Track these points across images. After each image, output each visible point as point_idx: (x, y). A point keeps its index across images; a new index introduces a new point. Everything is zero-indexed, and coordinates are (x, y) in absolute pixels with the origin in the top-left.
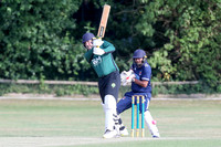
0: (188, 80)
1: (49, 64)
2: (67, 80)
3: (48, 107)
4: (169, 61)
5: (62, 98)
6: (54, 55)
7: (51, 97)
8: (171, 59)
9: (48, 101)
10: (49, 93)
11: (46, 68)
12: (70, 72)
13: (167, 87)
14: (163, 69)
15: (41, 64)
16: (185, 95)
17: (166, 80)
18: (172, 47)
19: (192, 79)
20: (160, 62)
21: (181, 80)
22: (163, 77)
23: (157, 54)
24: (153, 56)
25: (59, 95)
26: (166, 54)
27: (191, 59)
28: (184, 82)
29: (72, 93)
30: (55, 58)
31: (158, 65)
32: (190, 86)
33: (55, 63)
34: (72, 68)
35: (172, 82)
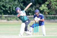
0: (54, 15)
1: (5, 9)
2: (11, 15)
3: (4, 25)
4: (47, 8)
5: (9, 21)
6: (6, 6)
7: (5, 21)
8: (48, 7)
9: (5, 22)
10: (5, 19)
11: (4, 11)
12: (12, 12)
13: (47, 17)
14: (45, 11)
15: (2, 9)
16: (53, 20)
17: (46, 15)
18: (48, 3)
19: (55, 14)
20: (44, 8)
21: (51, 15)
22: (45, 14)
23: (43, 5)
24: (42, 6)
25: (8, 20)
26: (46, 5)
27: (55, 8)
28: (53, 15)
29: (13, 19)
30: (7, 7)
31: (43, 10)
32: (55, 17)
33: (7, 9)
34: (13, 11)
35: (48, 16)
